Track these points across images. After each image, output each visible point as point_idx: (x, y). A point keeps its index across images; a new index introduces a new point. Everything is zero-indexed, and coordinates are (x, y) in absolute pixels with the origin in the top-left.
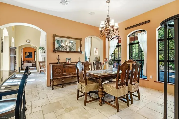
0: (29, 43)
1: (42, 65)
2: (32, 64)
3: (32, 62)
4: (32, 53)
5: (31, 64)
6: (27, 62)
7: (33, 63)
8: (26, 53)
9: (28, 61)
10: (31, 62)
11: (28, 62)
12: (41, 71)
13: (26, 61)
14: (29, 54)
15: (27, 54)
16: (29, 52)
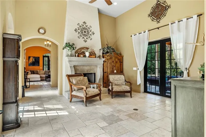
0: (44, 34)
1: (74, 82)
2: (41, 77)
3: (39, 72)
4: (39, 57)
5: (38, 76)
6: (31, 74)
7: (41, 75)
8: (29, 57)
9: (33, 71)
10: (38, 74)
11: (34, 73)
12: (72, 96)
13: (30, 71)
14: (35, 60)
16: (34, 57)
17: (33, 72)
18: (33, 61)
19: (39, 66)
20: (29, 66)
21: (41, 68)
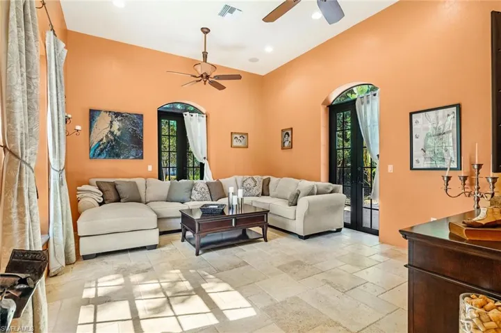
8: (93, 114)
15: (103, 128)
16: (117, 114)
17: (113, 194)
18: (112, 133)
19: (142, 157)
20: (93, 157)
21: (150, 168)
